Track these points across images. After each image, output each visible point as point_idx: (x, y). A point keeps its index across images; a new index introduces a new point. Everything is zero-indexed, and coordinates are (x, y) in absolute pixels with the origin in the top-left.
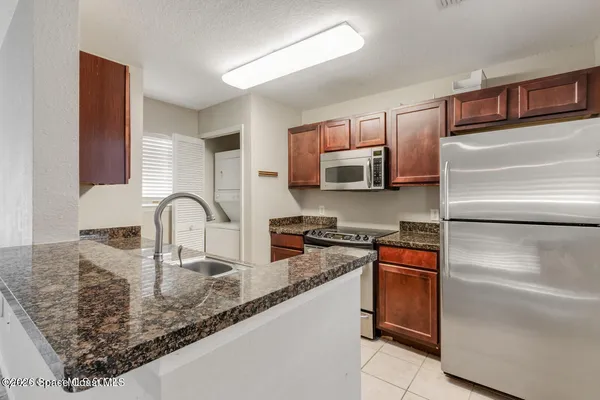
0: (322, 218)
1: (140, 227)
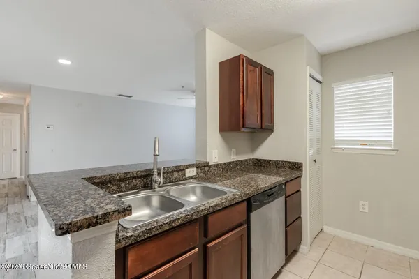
1: (301, 164)
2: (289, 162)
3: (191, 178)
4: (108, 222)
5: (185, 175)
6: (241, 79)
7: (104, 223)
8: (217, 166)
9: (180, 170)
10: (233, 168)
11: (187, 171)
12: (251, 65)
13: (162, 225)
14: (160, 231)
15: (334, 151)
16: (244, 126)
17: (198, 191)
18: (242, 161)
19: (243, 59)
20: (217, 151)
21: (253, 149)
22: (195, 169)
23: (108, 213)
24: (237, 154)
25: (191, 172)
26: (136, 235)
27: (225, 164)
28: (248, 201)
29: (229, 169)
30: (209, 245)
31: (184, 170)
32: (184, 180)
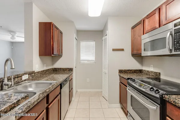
0: (152, 72)
1: (73, 68)
2: (68, 68)
3: (25, 80)
4: (19, 105)
5: (22, 79)
6: (52, 33)
7: (18, 106)
8: (38, 72)
9: (19, 76)
10: (45, 73)
11: (23, 77)
12: (56, 28)
13: (34, 102)
14: (33, 105)
15: (81, 63)
16: (53, 54)
17: (33, 86)
18: (48, 69)
19: (53, 25)
20: (38, 65)
21: (53, 64)
22: (27, 75)
23: (19, 100)
24: (47, 66)
25: (25, 77)
26: (24, 110)
27: (42, 71)
28: (61, 85)
29: (44, 73)
30: (49, 107)
31: (21, 76)
32: (21, 82)
